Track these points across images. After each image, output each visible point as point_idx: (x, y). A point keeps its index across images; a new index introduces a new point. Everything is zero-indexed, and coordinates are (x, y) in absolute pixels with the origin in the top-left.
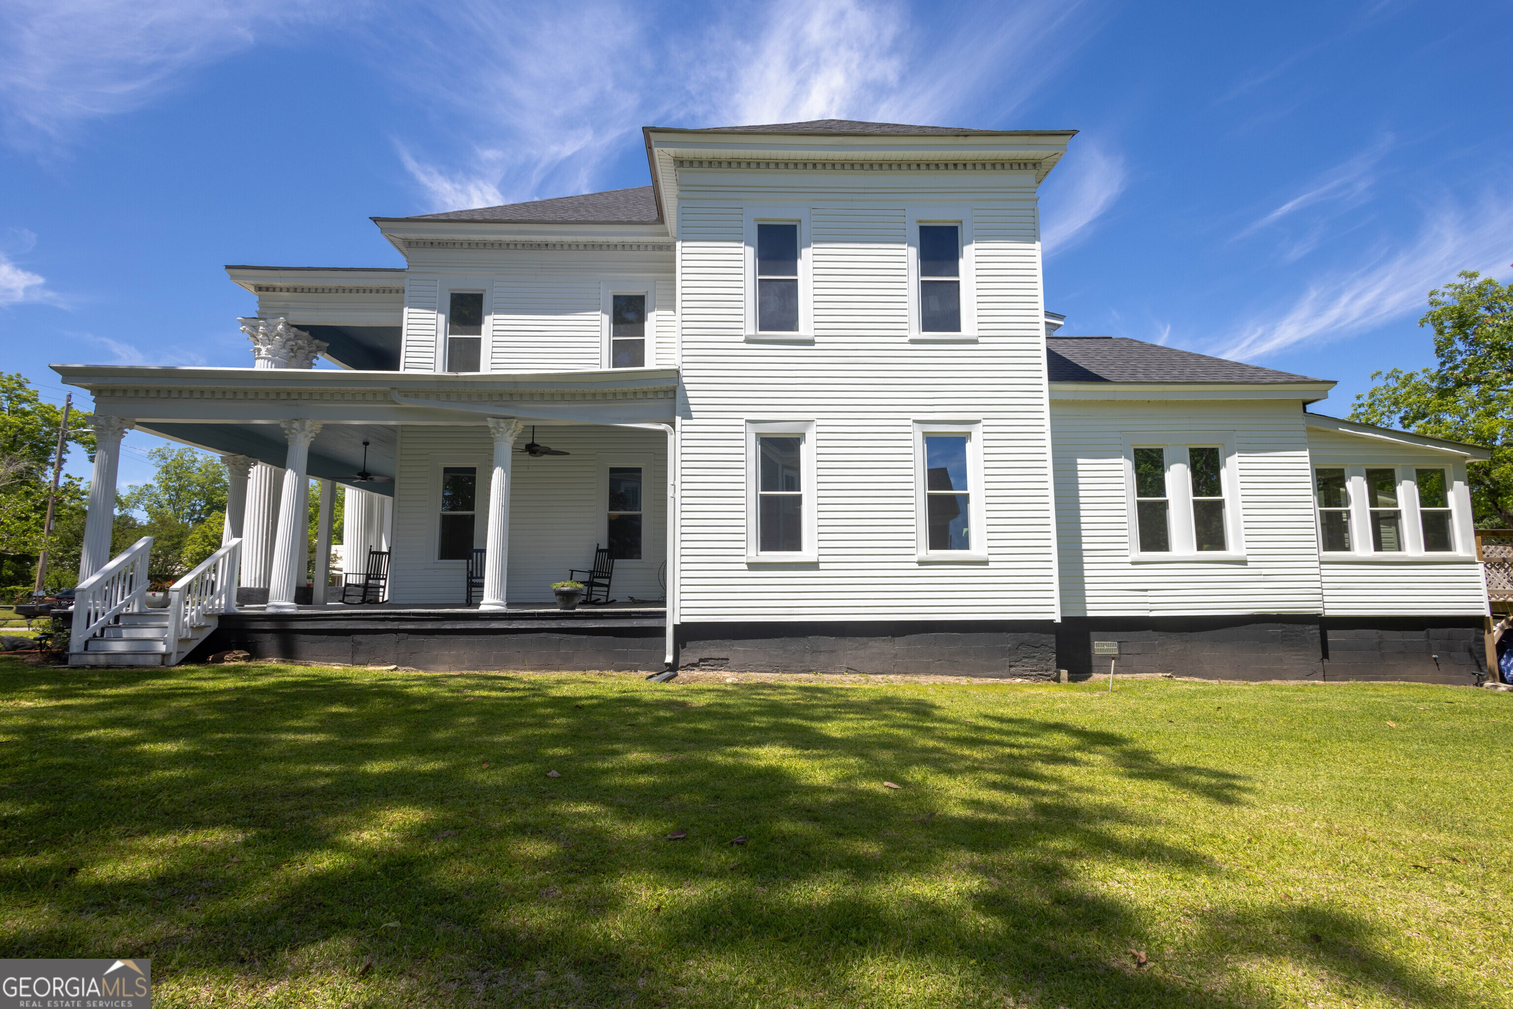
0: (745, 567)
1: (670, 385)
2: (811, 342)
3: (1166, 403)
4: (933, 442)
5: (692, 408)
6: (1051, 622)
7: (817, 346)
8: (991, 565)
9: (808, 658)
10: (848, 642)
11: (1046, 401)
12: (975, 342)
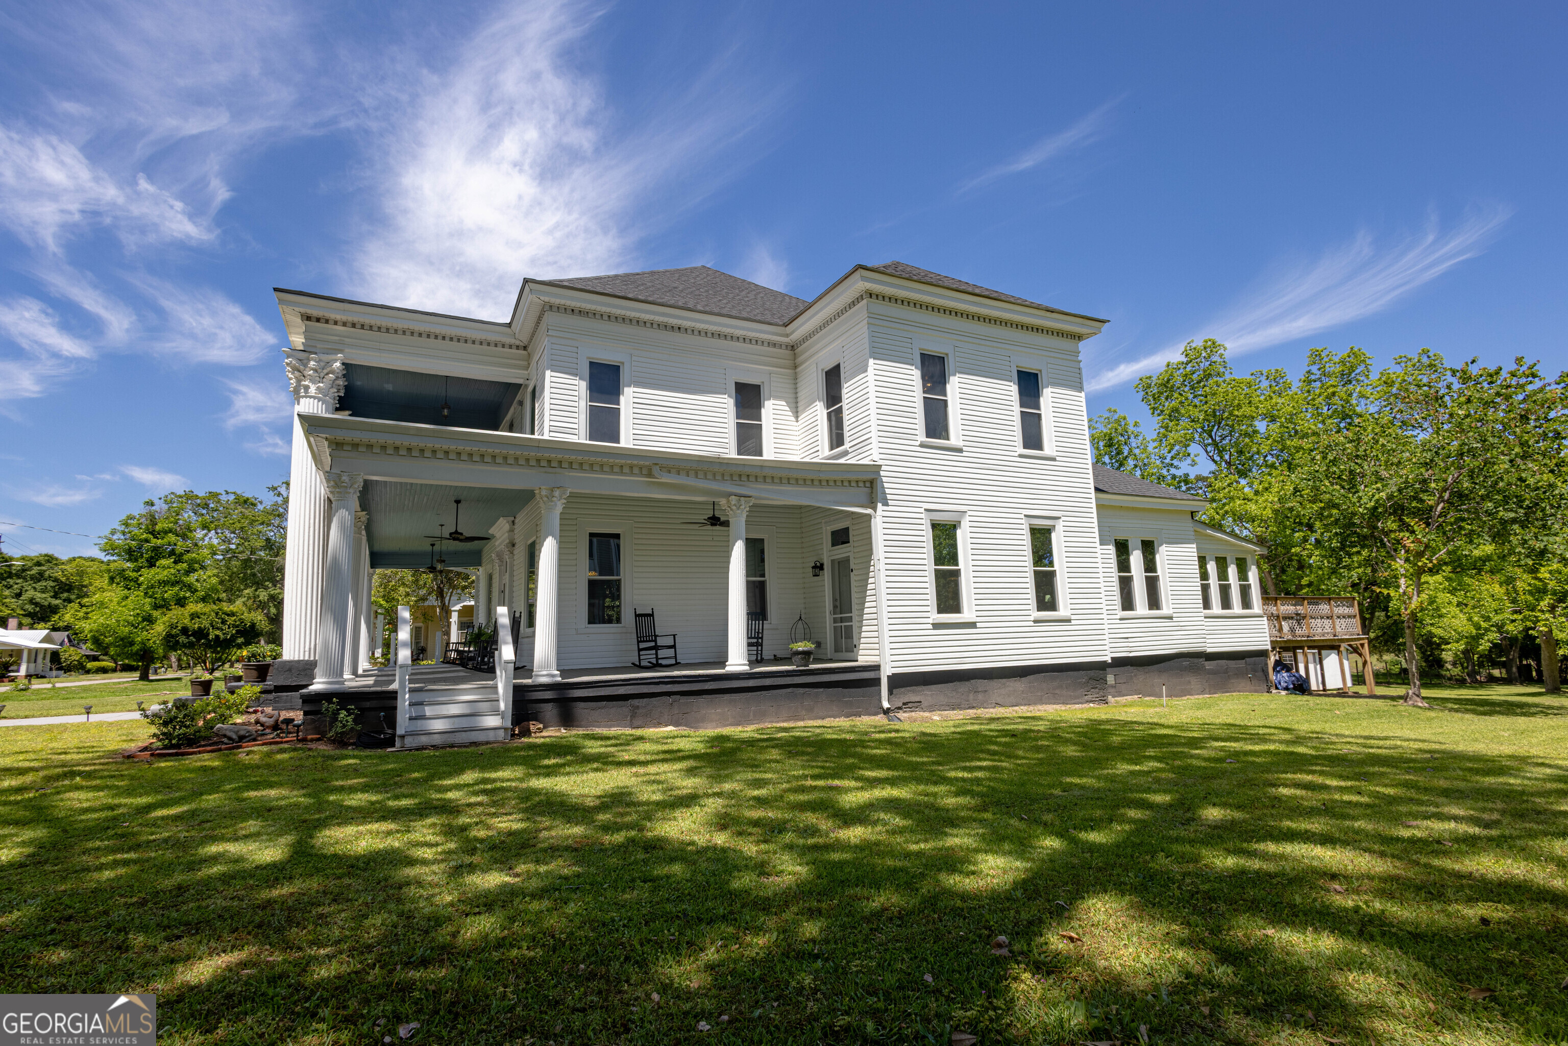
0: (930, 627)
1: (872, 476)
2: (960, 450)
3: (1134, 509)
4: (1034, 531)
5: (889, 497)
6: (1105, 662)
7: (965, 454)
8: (1073, 622)
9: (971, 697)
10: (995, 683)
11: (1094, 505)
12: (1054, 459)
